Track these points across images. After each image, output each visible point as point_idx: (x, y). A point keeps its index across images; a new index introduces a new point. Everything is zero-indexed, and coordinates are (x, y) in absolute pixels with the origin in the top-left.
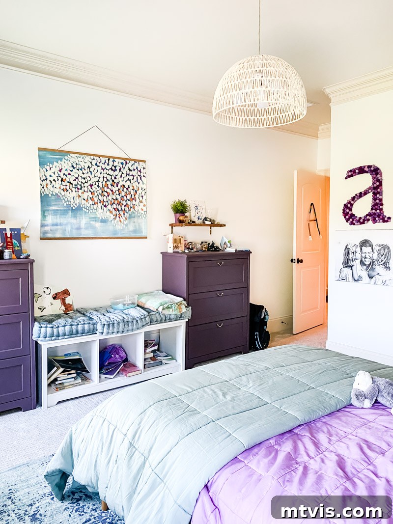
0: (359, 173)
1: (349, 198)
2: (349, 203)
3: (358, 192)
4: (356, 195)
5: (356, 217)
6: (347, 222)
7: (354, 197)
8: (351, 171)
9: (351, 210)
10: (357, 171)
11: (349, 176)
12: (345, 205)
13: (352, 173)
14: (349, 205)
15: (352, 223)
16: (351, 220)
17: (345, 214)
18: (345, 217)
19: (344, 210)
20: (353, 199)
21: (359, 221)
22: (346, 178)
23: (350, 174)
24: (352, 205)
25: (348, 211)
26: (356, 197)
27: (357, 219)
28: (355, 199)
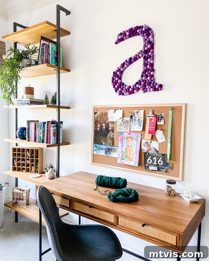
0: (130, 36)
1: (119, 65)
2: (119, 70)
3: (127, 58)
4: (126, 61)
5: (126, 86)
6: (116, 92)
7: (124, 63)
8: (121, 34)
9: (120, 78)
10: (127, 34)
11: (120, 40)
12: (114, 73)
13: (122, 37)
14: (118, 73)
15: (121, 93)
16: (120, 89)
17: (114, 83)
18: (114, 87)
19: (113, 79)
20: (123, 65)
21: (128, 90)
22: (116, 43)
23: (120, 37)
24: (122, 73)
25: (116, 79)
26: (126, 63)
27: (126, 88)
28: (125, 66)
